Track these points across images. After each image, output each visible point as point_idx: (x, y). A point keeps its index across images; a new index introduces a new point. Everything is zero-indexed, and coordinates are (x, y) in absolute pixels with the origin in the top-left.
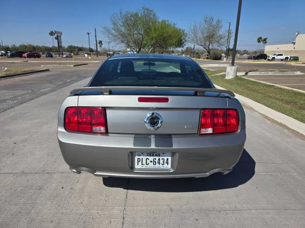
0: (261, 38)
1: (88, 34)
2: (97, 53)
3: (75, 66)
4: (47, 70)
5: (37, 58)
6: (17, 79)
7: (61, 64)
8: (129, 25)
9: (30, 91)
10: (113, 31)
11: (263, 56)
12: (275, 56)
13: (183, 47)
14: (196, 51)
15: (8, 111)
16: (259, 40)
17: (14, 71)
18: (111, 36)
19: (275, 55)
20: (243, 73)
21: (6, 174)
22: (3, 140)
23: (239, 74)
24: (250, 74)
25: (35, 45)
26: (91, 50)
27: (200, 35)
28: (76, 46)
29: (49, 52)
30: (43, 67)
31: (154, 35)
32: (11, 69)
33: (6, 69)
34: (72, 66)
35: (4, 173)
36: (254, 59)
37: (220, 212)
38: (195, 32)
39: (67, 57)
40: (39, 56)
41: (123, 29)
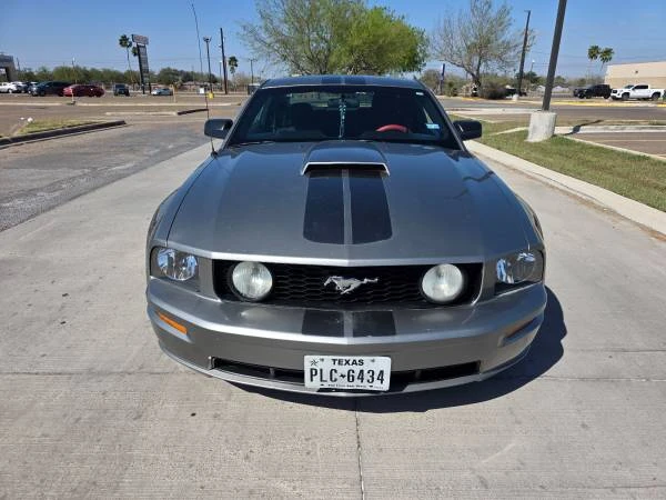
0: (596, 48)
1: (207, 40)
2: (227, 86)
3: (179, 114)
4: (121, 123)
5: (95, 98)
6: (55, 142)
7: (148, 109)
8: (299, 20)
9: (86, 170)
10: (264, 35)
11: (603, 91)
12: (630, 91)
13: (420, 70)
14: (448, 81)
15: (43, 216)
16: (593, 53)
17: (48, 124)
18: (257, 45)
19: (629, 87)
20: (568, 129)
21: (50, 374)
22: (35, 286)
23: (559, 130)
24: (584, 130)
25: (89, 69)
26: (213, 80)
27: (458, 42)
28: (179, 69)
29: (122, 84)
30: (109, 117)
31: (356, 43)
32: (41, 121)
33: (30, 120)
34: (174, 114)
35: (44, 374)
36: (581, 97)
37: (613, 490)
38: (447, 35)
39: (159, 94)
40: (99, 93)
41: (285, 29)
